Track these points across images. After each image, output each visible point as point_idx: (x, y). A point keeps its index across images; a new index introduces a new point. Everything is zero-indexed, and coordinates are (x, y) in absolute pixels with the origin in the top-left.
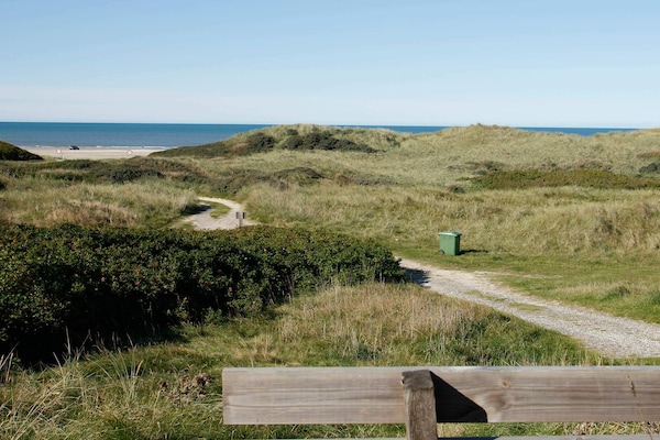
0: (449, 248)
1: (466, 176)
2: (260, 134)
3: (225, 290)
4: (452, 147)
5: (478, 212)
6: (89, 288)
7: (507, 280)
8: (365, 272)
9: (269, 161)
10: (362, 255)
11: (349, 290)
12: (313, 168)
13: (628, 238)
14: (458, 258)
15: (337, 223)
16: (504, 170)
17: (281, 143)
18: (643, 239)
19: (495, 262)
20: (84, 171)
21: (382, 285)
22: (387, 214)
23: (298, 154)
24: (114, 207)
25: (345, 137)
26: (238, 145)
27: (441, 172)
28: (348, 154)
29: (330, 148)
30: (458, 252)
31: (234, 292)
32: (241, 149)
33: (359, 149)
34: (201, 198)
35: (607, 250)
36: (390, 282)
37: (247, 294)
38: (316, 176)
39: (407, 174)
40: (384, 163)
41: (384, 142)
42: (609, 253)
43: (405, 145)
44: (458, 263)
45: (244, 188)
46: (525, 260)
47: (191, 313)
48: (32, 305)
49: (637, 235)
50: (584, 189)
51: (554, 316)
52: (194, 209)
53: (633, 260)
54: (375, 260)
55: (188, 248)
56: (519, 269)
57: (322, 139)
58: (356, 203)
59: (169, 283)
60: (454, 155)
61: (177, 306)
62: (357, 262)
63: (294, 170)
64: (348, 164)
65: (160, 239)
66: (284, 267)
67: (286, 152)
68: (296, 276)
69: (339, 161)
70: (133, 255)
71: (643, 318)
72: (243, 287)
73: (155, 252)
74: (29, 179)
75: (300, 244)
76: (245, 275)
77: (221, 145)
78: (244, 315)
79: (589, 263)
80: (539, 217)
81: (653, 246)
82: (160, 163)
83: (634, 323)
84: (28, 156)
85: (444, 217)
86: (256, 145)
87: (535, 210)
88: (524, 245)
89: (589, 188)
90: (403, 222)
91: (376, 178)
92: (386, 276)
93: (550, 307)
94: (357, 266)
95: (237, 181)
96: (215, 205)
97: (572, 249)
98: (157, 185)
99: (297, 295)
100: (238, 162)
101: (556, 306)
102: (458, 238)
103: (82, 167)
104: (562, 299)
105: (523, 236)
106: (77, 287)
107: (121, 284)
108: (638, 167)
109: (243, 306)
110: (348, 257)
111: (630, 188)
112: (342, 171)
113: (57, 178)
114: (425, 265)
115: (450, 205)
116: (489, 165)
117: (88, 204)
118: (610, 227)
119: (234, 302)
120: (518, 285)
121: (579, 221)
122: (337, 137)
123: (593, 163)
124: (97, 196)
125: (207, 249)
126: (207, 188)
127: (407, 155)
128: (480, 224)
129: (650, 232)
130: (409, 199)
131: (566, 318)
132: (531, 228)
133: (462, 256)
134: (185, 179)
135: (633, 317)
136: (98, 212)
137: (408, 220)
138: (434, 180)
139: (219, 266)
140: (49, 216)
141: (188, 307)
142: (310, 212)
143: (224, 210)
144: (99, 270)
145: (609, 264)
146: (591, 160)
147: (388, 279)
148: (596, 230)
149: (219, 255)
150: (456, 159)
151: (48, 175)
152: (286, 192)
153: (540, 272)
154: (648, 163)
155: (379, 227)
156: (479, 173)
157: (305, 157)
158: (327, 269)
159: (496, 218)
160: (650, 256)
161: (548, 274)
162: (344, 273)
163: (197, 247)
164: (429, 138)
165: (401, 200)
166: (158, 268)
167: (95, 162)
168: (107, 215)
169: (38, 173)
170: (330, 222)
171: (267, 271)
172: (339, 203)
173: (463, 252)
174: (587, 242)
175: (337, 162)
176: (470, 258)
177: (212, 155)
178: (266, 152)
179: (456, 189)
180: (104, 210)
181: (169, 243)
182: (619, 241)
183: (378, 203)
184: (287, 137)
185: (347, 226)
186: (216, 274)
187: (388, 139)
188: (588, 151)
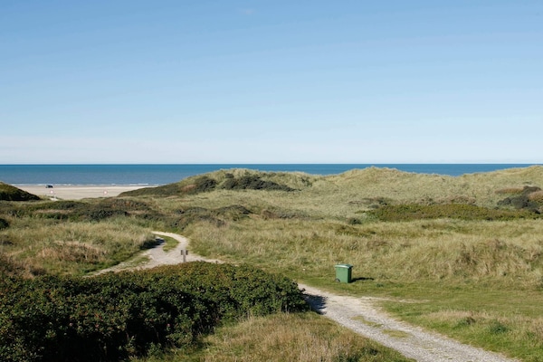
0: (343, 277)
1: (363, 209)
2: (205, 177)
3: (165, 326)
4: (352, 186)
5: (368, 245)
6: (59, 333)
7: (386, 306)
8: (274, 305)
9: (211, 199)
10: (273, 291)
11: (262, 320)
12: (244, 205)
13: (482, 267)
14: (350, 285)
15: (259, 256)
16: (392, 204)
17: (221, 184)
18: (494, 268)
19: (378, 289)
20: (69, 211)
21: (288, 315)
22: (297, 247)
23: (233, 192)
24: (88, 245)
25: (270, 179)
26: (188, 187)
27: (343, 207)
28: (272, 193)
29: (258, 188)
30: (351, 280)
31: (172, 327)
32: (190, 189)
33: (280, 188)
34: (157, 233)
35: (465, 277)
36: (293, 312)
37: (183, 327)
38: (247, 212)
39: (317, 208)
40: (301, 199)
41: (300, 183)
42: (467, 279)
43: (316, 185)
44: (349, 290)
45: (190, 225)
46: (402, 286)
47: (137, 349)
48: (14, 355)
49: (489, 264)
50: (453, 220)
51: (416, 343)
52: (151, 244)
53: (486, 285)
54: (283, 293)
55: (138, 290)
56: (396, 295)
57: (253, 180)
58: (275, 238)
59: (120, 324)
60: (354, 192)
61: (127, 342)
62: (268, 296)
63: (229, 208)
64: (272, 201)
65: (117, 285)
66: (212, 302)
67: (225, 191)
68: (222, 309)
69: (265, 199)
70: (95, 301)
71: (483, 346)
72: (180, 321)
73: (113, 295)
74: (27, 219)
75: (226, 281)
76: (181, 310)
77: (175, 186)
78: (178, 346)
79: (451, 288)
80: (414, 249)
81: (501, 273)
82: (128, 202)
83: (476, 350)
84: (28, 197)
85: (342, 249)
86: (201, 186)
87: (412, 241)
88: (402, 273)
89: (457, 220)
90: (310, 254)
91: (293, 212)
92: (291, 306)
93: (414, 333)
94: (268, 300)
95: (184, 220)
96: (167, 239)
97: (439, 276)
98: (124, 222)
99: (221, 325)
100: (188, 201)
101: (419, 333)
102: (350, 269)
103: (68, 207)
104: (424, 326)
105: (401, 266)
106: (50, 334)
107: (84, 327)
108: (496, 201)
109: (178, 339)
110: (261, 293)
111: (489, 219)
112: (267, 207)
113: (49, 217)
114: (324, 291)
115: (347, 239)
116: (381, 201)
117: (70, 243)
118: (468, 259)
119: (172, 336)
120: (394, 311)
121: (444, 254)
122: (263, 179)
123: (461, 198)
124: (77, 236)
125: (153, 291)
126: (162, 224)
127: (317, 193)
128: (368, 255)
129: (499, 262)
130: (315, 235)
131: (425, 345)
132: (408, 259)
133: (353, 283)
134: (146, 217)
135: (475, 345)
136: (77, 250)
137: (314, 252)
138: (338, 213)
139: (162, 305)
140: (40, 254)
141: (135, 343)
142: (239, 246)
143: (173, 244)
144: (68, 316)
145: (467, 290)
146: (459, 195)
147: (291, 309)
148: (457, 261)
149: (162, 295)
150: (355, 196)
151: (41, 216)
152: (222, 228)
153: (412, 297)
154: (504, 198)
155: (291, 259)
156: (373, 207)
157: (239, 195)
158: (245, 303)
159: (382, 249)
160: (499, 282)
161: (418, 299)
162: (258, 306)
163: (146, 290)
164: (335, 179)
165: (309, 234)
166: (114, 311)
167: (78, 203)
168: (83, 252)
169: (34, 213)
170: (253, 255)
171: (199, 306)
172: (262, 239)
173: (355, 280)
174: (450, 271)
175: (263, 199)
176: (359, 285)
177: (168, 194)
178: (209, 191)
179: (355, 221)
180: (81, 247)
181: (124, 287)
182: (475, 270)
183: (291, 238)
184: (226, 180)
185: (266, 258)
186: (159, 311)
187: (303, 181)
188: (457, 188)
